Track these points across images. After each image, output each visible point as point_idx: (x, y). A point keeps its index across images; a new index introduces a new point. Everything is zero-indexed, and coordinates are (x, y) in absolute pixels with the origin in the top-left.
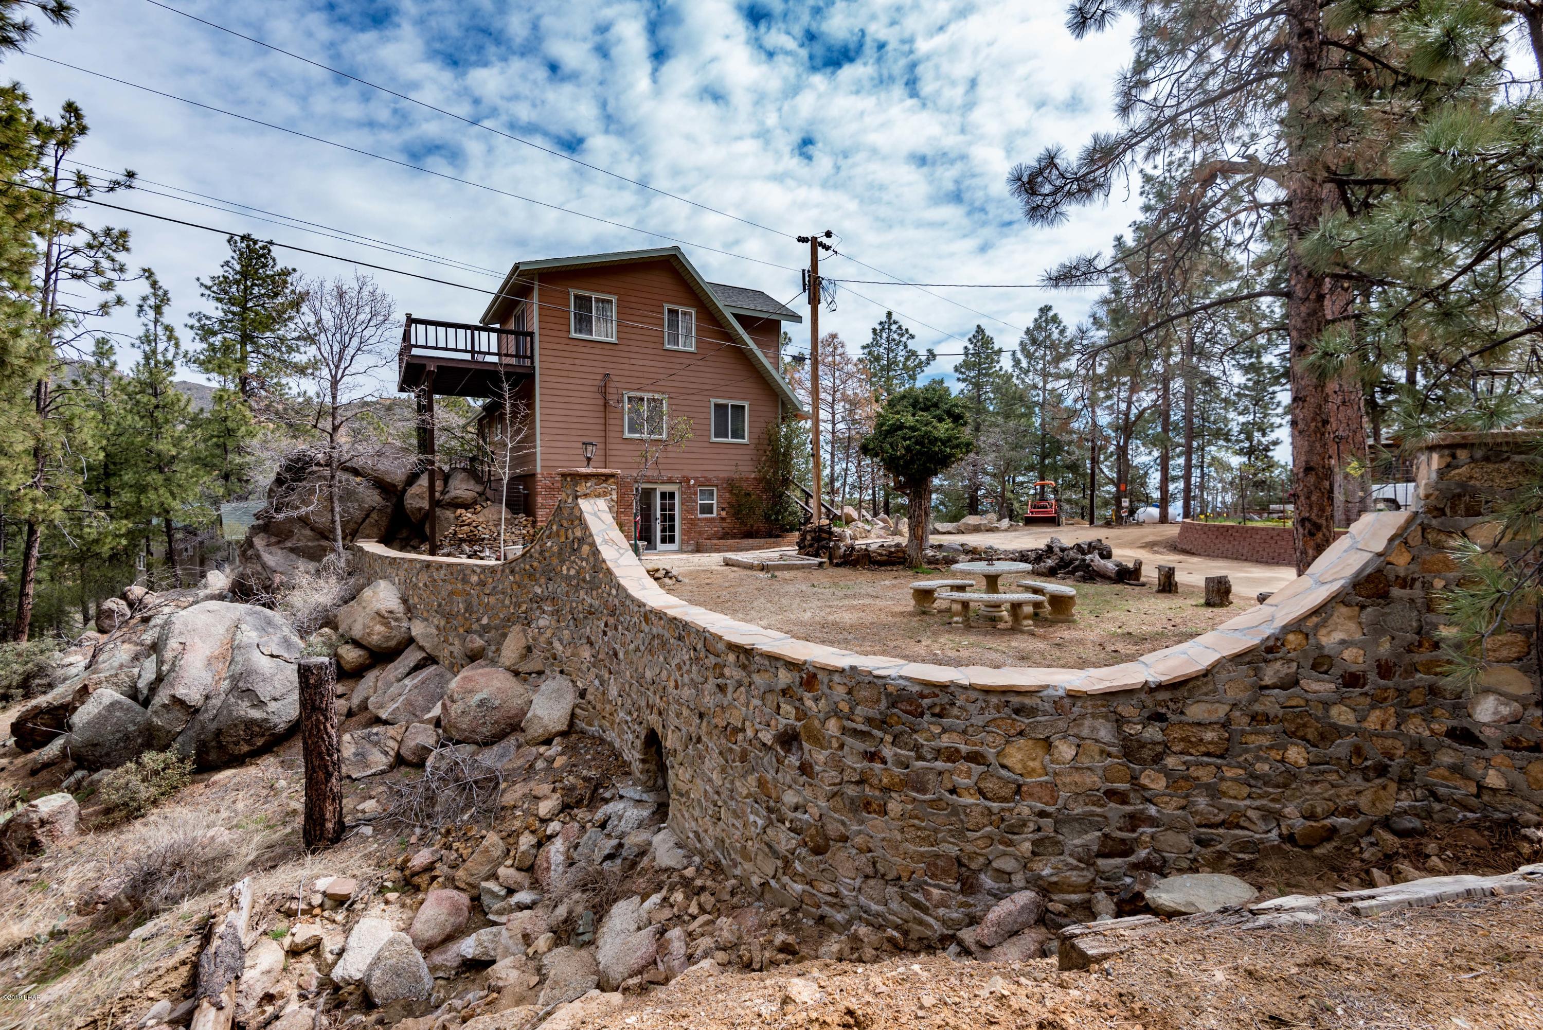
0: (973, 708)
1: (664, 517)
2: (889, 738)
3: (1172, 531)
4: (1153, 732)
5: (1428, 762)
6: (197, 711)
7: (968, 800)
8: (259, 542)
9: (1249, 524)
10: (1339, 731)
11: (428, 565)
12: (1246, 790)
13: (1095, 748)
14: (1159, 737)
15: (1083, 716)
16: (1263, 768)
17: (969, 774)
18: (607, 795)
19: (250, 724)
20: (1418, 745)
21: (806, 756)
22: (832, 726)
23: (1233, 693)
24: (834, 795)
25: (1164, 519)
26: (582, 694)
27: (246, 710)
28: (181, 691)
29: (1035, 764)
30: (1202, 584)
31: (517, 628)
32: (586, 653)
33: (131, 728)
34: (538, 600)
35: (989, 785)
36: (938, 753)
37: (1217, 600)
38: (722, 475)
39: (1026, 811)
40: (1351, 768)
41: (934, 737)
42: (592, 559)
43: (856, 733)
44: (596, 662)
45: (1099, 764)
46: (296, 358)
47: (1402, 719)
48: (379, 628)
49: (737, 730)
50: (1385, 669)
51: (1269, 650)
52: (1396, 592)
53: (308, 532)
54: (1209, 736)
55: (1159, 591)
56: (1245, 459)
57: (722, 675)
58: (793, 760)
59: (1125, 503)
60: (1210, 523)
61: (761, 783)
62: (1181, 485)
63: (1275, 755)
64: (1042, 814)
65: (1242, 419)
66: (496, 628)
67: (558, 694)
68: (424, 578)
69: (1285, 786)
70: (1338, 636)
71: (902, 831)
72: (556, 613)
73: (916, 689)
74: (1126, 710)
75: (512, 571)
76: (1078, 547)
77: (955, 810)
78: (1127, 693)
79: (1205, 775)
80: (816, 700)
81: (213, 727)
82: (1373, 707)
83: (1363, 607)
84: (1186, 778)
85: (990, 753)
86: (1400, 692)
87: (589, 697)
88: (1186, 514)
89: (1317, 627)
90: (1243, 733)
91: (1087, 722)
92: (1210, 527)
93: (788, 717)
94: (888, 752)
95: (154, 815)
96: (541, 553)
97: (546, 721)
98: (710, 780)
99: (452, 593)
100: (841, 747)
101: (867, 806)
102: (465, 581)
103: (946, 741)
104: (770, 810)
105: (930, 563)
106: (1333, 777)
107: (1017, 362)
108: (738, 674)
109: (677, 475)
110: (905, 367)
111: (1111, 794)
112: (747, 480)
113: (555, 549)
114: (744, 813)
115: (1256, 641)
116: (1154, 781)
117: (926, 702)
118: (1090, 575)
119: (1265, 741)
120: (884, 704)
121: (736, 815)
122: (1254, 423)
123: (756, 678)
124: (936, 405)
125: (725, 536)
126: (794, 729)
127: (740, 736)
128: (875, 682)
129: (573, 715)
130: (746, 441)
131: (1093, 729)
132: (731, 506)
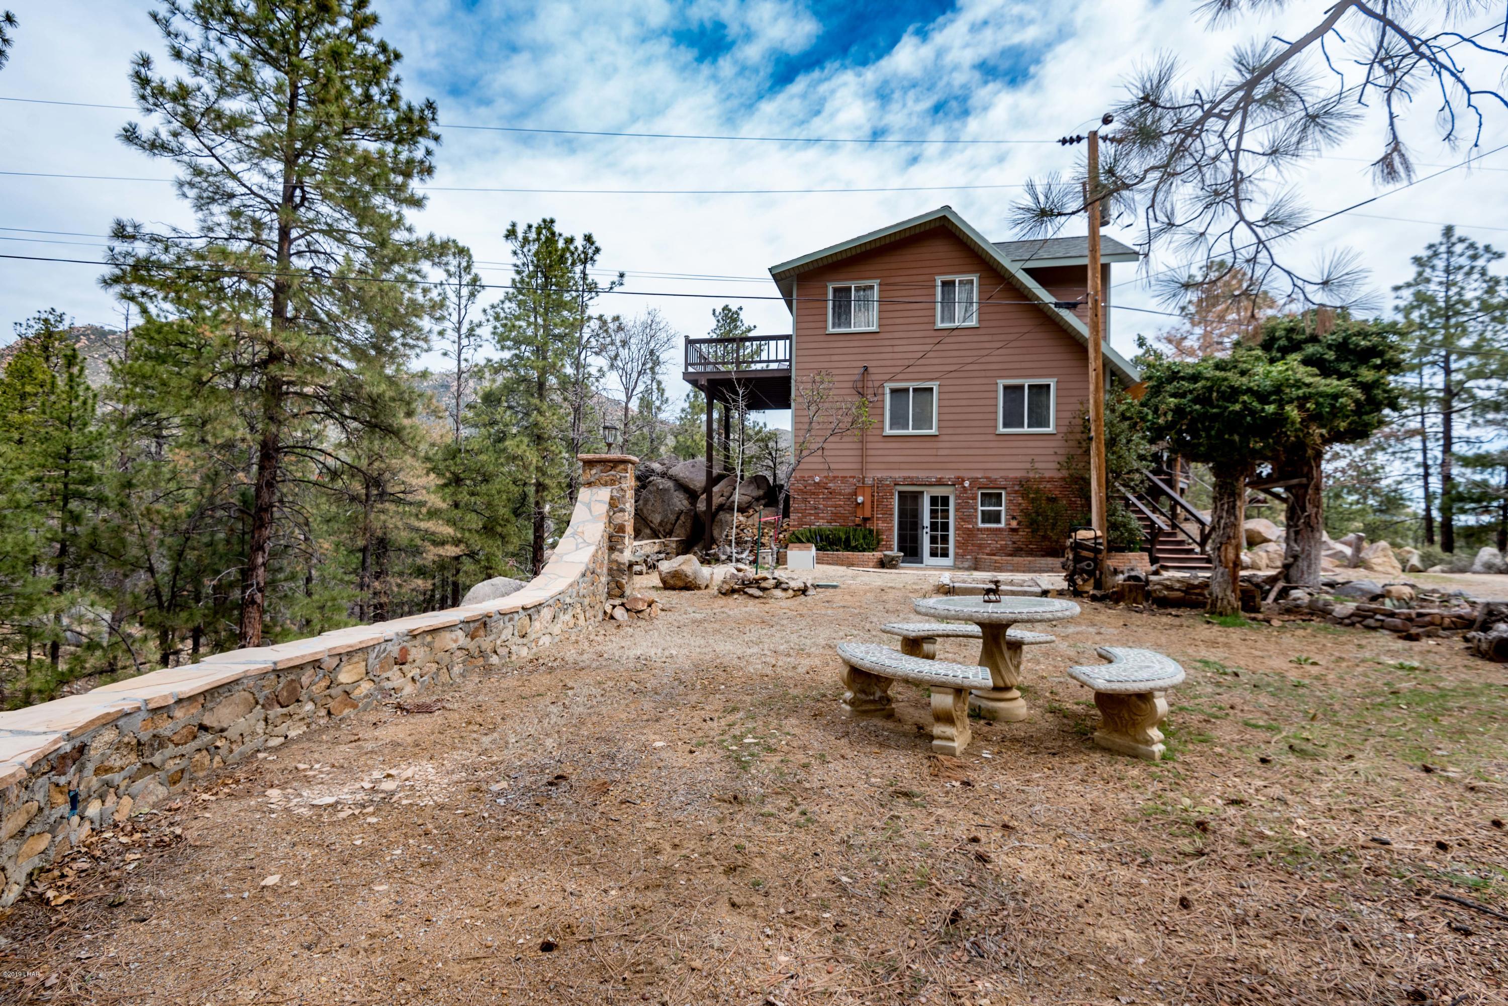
1: (934, 527)
38: (1012, 475)
109: (949, 475)
112: (1051, 480)
125: (1017, 551)
130: (1051, 429)
132: (1026, 514)
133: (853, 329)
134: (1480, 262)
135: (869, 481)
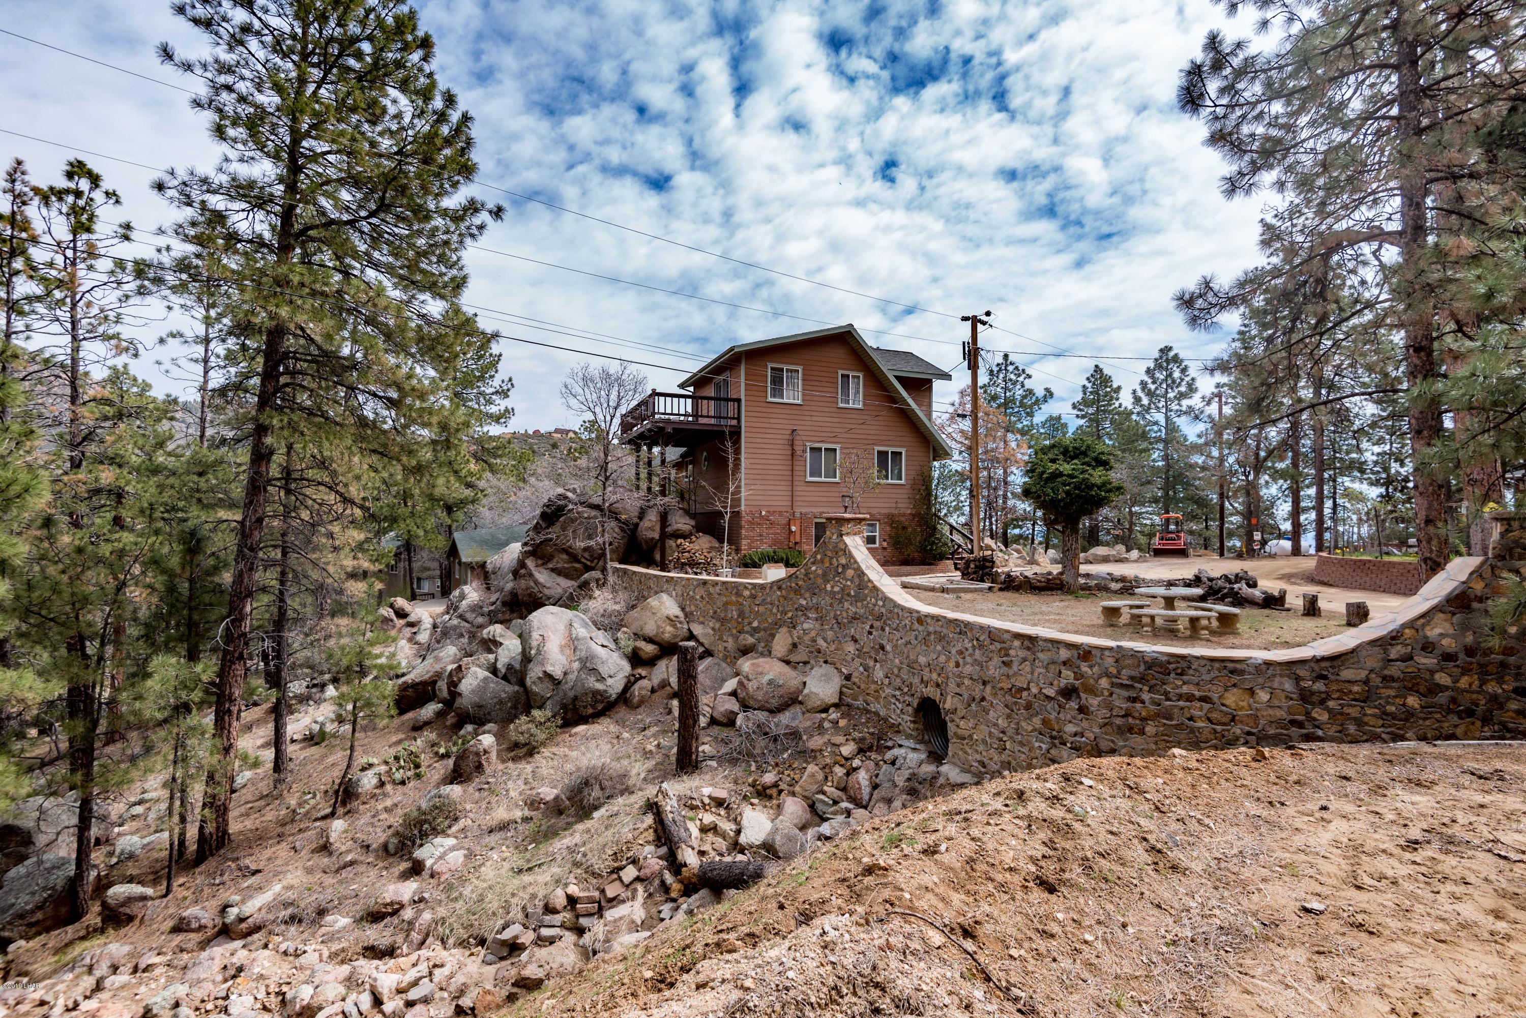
0: (1202, 670)
2: (1146, 688)
3: (1309, 564)
4: (1319, 686)
5: (1501, 708)
6: (560, 683)
7: (1200, 724)
8: (530, 563)
9: (1386, 558)
10: (1441, 688)
11: (705, 583)
12: (1380, 722)
13: (1283, 695)
14: (1323, 689)
15: (1274, 676)
16: (1391, 709)
17: (1201, 709)
18: (890, 744)
19: (596, 693)
20: (1494, 698)
21: (1083, 701)
22: (1104, 683)
23: (1371, 663)
24: (1105, 725)
25: (1296, 551)
26: (848, 678)
27: (593, 684)
28: (549, 669)
29: (1244, 704)
30: (1343, 609)
31: (784, 630)
32: (851, 648)
33: (504, 695)
34: (804, 610)
35: (1214, 715)
36: (1180, 697)
37: (1357, 621)
38: (884, 511)
39: (1238, 731)
40: (1449, 711)
41: (1178, 687)
42: (857, 580)
43: (1122, 686)
44: (860, 653)
45: (1285, 704)
46: (493, 409)
47: (1483, 682)
48: (669, 628)
49: (1021, 690)
50: (1470, 651)
51: (1393, 638)
52: (1475, 605)
53: (564, 557)
54: (1356, 689)
55: (1304, 615)
56: (1382, 490)
57: (1007, 655)
58: (1074, 704)
59: (1257, 536)
60: (1347, 557)
61: (1045, 722)
62: (1313, 515)
63: (1399, 701)
64: (1249, 733)
65: (1377, 449)
66: (765, 630)
67: (827, 678)
68: (700, 592)
69: (1407, 720)
70: (1438, 631)
71: (1156, 743)
72: (821, 619)
73: (1165, 658)
74: (1302, 672)
75: (780, 588)
76: (1226, 578)
77: (1192, 730)
78: (1302, 662)
79: (1354, 712)
80: (1091, 667)
81: (571, 694)
82: (1463, 674)
83: (1454, 614)
84: (1342, 714)
85: (1215, 697)
86: (1481, 666)
87: (854, 679)
88: (1320, 547)
89: (1424, 625)
90: (1377, 687)
91: (1277, 679)
92: (1347, 562)
93: (1068, 677)
94: (1146, 696)
95: (546, 752)
96: (807, 574)
97: (822, 695)
98: (996, 725)
99: (726, 604)
100: (1111, 695)
101: (1130, 730)
102: (738, 594)
103: (1185, 689)
104: (1052, 737)
105: (1083, 589)
106: (1438, 716)
107: (1137, 400)
108: (1022, 653)
110: (1022, 405)
111: (1293, 722)
112: (904, 515)
113: (820, 572)
114: (1029, 742)
115: (1385, 633)
116: (1321, 715)
117: (1171, 666)
118: (1240, 601)
119: (1392, 693)
120: (1142, 668)
121: (1021, 744)
122: (1391, 454)
123: (1040, 655)
124: (1084, 454)
125: (886, 563)
126: (1073, 685)
127: (1025, 694)
128: (1136, 655)
129: (841, 693)
130: (903, 482)
131: (1281, 683)
132: (890, 537)
133: (785, 400)
134: (1021, 379)
135: (798, 515)
